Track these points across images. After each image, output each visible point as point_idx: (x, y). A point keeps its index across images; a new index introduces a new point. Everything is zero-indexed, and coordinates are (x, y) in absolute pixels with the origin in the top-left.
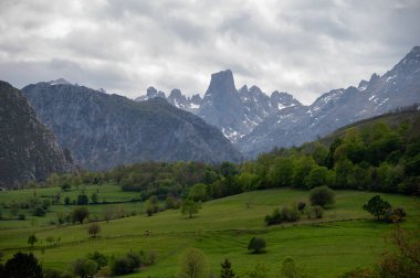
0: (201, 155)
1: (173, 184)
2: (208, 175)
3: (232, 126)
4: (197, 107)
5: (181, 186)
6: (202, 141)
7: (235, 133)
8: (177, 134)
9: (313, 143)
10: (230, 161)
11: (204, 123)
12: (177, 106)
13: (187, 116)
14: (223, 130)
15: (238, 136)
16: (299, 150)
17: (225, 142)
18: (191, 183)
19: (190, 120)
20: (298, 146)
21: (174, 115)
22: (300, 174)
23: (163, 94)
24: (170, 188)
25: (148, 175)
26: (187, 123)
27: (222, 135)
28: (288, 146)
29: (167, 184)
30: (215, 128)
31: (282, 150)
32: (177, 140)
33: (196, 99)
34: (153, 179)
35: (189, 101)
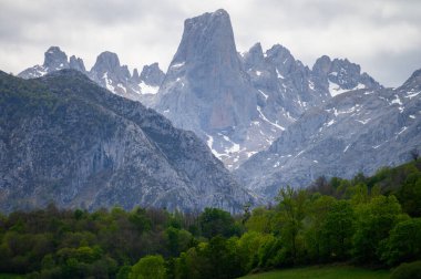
0: (161, 195)
1: (98, 257)
2: (172, 236)
3: (230, 132)
4: (154, 90)
5: (114, 263)
6: (165, 164)
7: (236, 148)
8: (111, 150)
9: (402, 168)
10: (224, 207)
11: (168, 126)
12: (110, 88)
13: (132, 110)
14: (210, 143)
15: (242, 155)
16: (371, 183)
17: (214, 166)
18: (135, 255)
19: (137, 119)
20: (371, 174)
21: (103, 109)
22: (370, 235)
23: (80, 62)
24: (91, 267)
25: (43, 238)
26: (131, 126)
27: (206, 152)
28: (349, 175)
29: (85, 257)
30: (194, 137)
31: (336, 182)
32: (109, 162)
33: (151, 73)
34: (54, 246)
35: (137, 78)
